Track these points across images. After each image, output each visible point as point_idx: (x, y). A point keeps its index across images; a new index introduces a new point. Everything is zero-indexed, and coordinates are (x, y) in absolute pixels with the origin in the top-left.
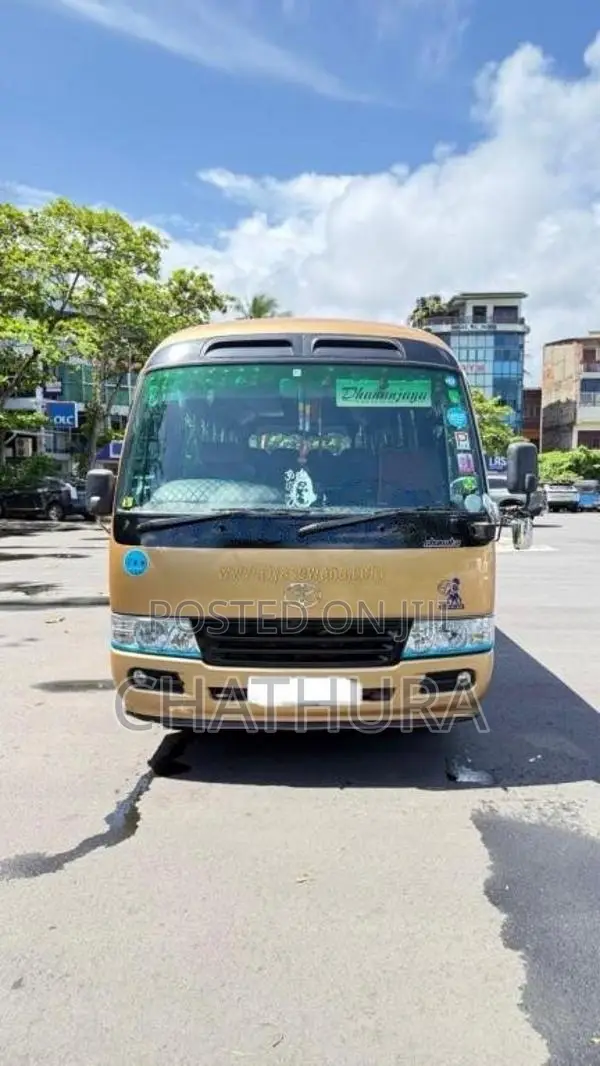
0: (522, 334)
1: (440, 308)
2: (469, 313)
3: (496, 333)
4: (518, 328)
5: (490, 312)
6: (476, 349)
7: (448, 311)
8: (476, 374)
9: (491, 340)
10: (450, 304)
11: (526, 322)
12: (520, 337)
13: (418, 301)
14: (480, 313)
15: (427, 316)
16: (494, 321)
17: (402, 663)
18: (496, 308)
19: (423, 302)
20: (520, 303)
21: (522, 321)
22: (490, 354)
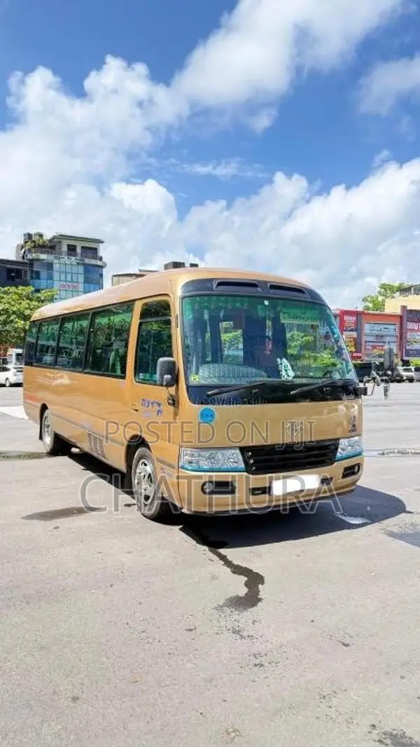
0: (101, 267)
1: (44, 242)
2: (65, 248)
3: (85, 265)
4: (99, 263)
5: (79, 250)
6: (72, 273)
7: (49, 245)
8: (72, 291)
9: (81, 269)
10: (50, 241)
11: (103, 260)
12: (100, 269)
13: (25, 235)
14: (72, 249)
15: (34, 247)
16: (82, 256)
17: (335, 464)
18: (83, 248)
19: (30, 236)
20: (99, 246)
21: (101, 259)
22: (81, 278)
